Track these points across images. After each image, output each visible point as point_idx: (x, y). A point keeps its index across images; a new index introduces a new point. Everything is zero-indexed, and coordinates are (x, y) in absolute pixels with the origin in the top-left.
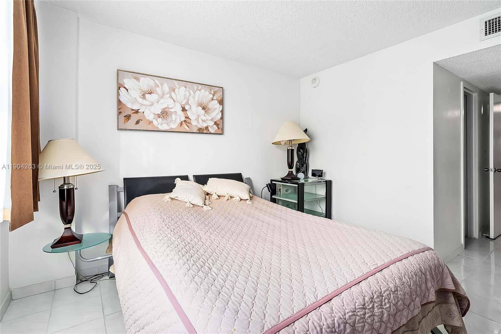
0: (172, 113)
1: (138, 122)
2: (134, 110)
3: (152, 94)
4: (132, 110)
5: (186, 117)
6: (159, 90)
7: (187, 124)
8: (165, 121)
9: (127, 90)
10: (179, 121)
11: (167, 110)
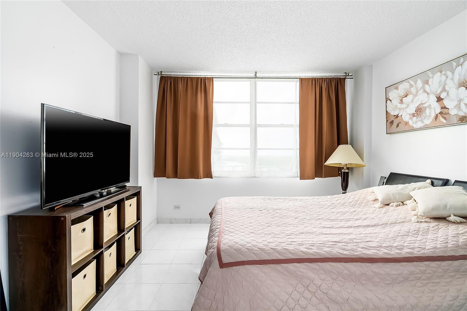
0: (425, 108)
1: (398, 126)
2: (395, 116)
3: (408, 96)
4: (394, 116)
5: (442, 108)
6: (413, 90)
7: (444, 115)
8: (420, 119)
9: (391, 101)
10: (433, 115)
11: (421, 106)
